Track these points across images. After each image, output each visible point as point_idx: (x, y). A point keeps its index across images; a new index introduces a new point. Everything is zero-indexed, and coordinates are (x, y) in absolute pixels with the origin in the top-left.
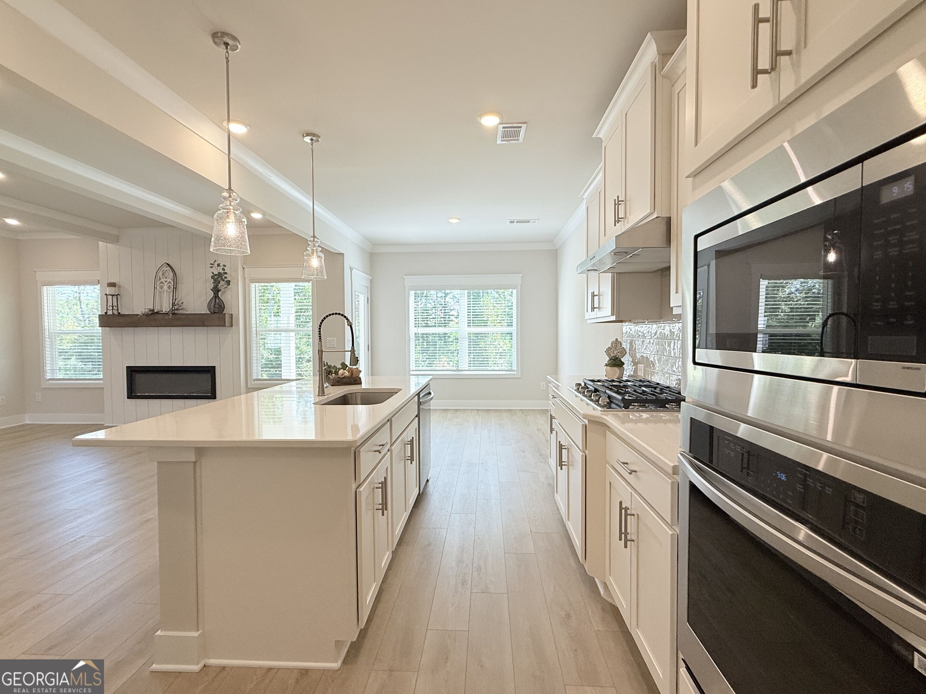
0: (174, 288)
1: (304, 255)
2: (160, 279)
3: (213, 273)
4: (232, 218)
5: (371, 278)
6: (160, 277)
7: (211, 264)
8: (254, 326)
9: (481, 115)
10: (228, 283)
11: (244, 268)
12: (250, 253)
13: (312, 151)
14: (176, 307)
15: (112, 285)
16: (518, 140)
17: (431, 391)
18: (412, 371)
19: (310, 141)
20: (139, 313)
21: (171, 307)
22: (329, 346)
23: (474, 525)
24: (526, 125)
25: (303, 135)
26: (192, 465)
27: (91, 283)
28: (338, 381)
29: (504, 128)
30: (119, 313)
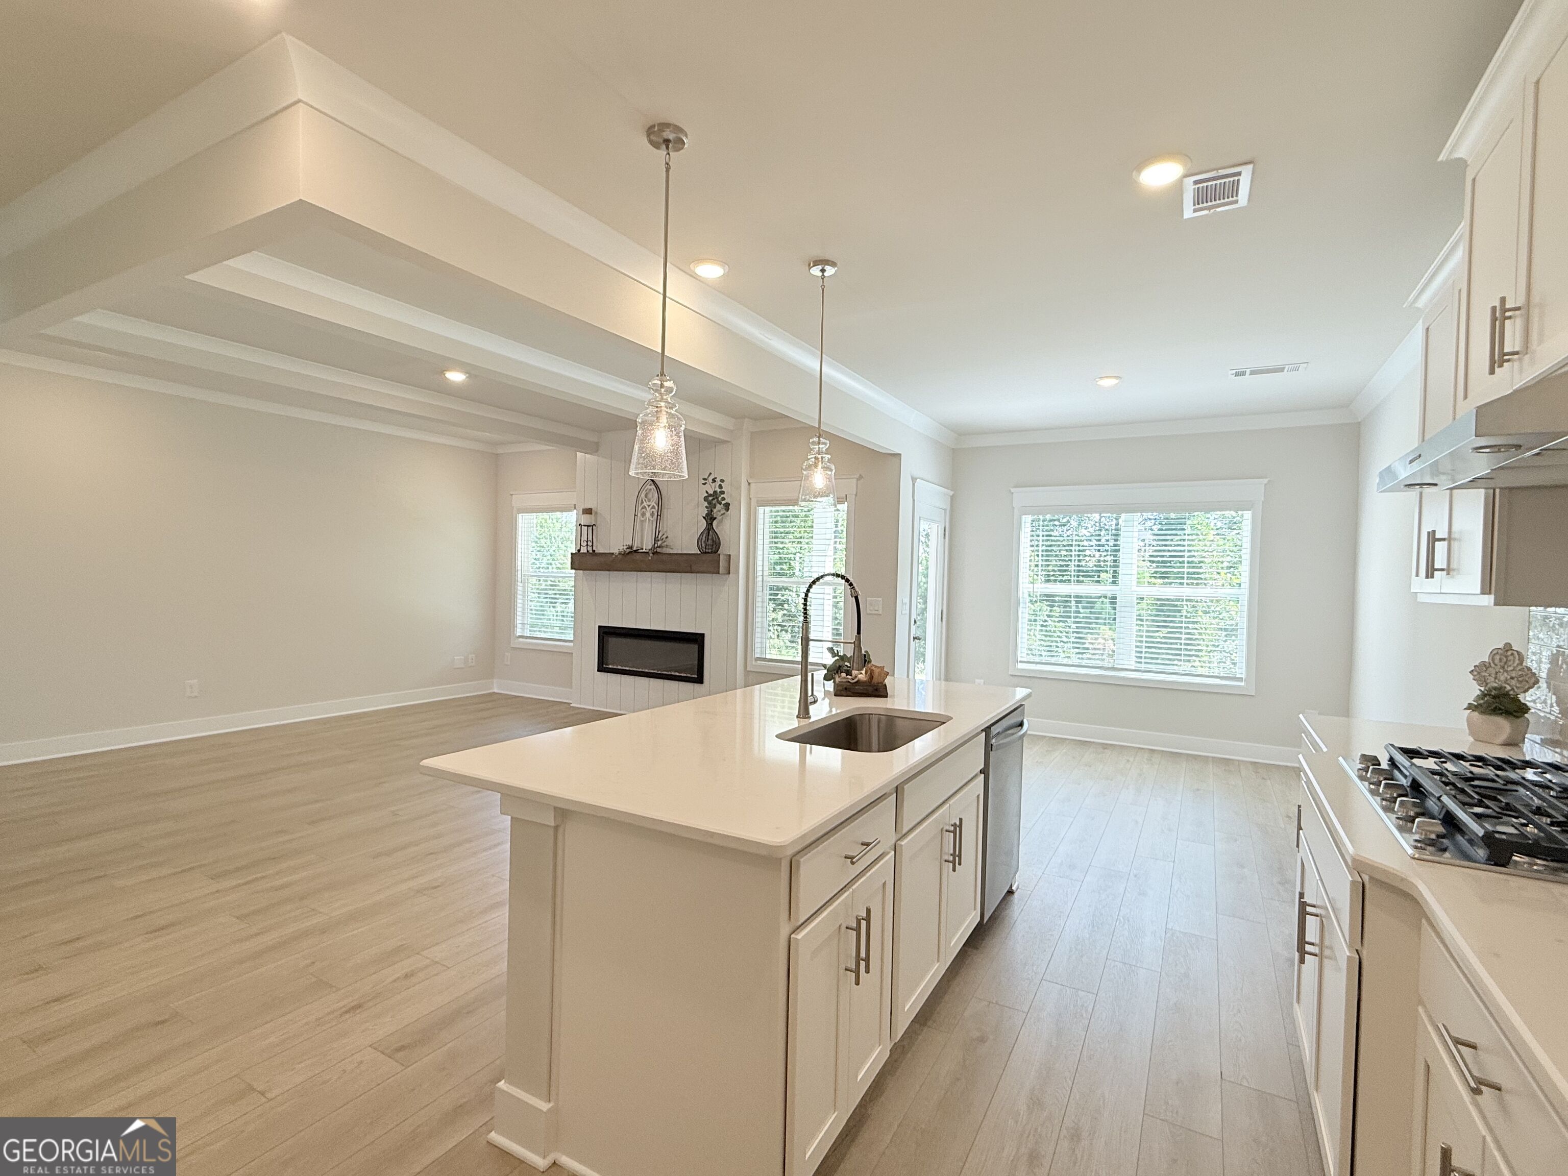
0: (658, 515)
1: (802, 468)
2: (642, 502)
3: (707, 492)
4: (664, 420)
5: (951, 493)
6: (642, 500)
7: (704, 479)
8: (760, 573)
9: (1140, 167)
10: (727, 506)
11: (749, 484)
12: (687, 477)
13: (823, 290)
14: (659, 543)
15: (588, 511)
16: (1236, 202)
17: (1025, 721)
18: (1021, 662)
19: (820, 274)
20: (616, 551)
21: (653, 542)
22: (870, 612)
23: (1087, 1022)
24: (1251, 167)
25: (809, 265)
26: (551, 832)
27: (563, 509)
28: (846, 689)
29: (1196, 182)
30: (594, 551)
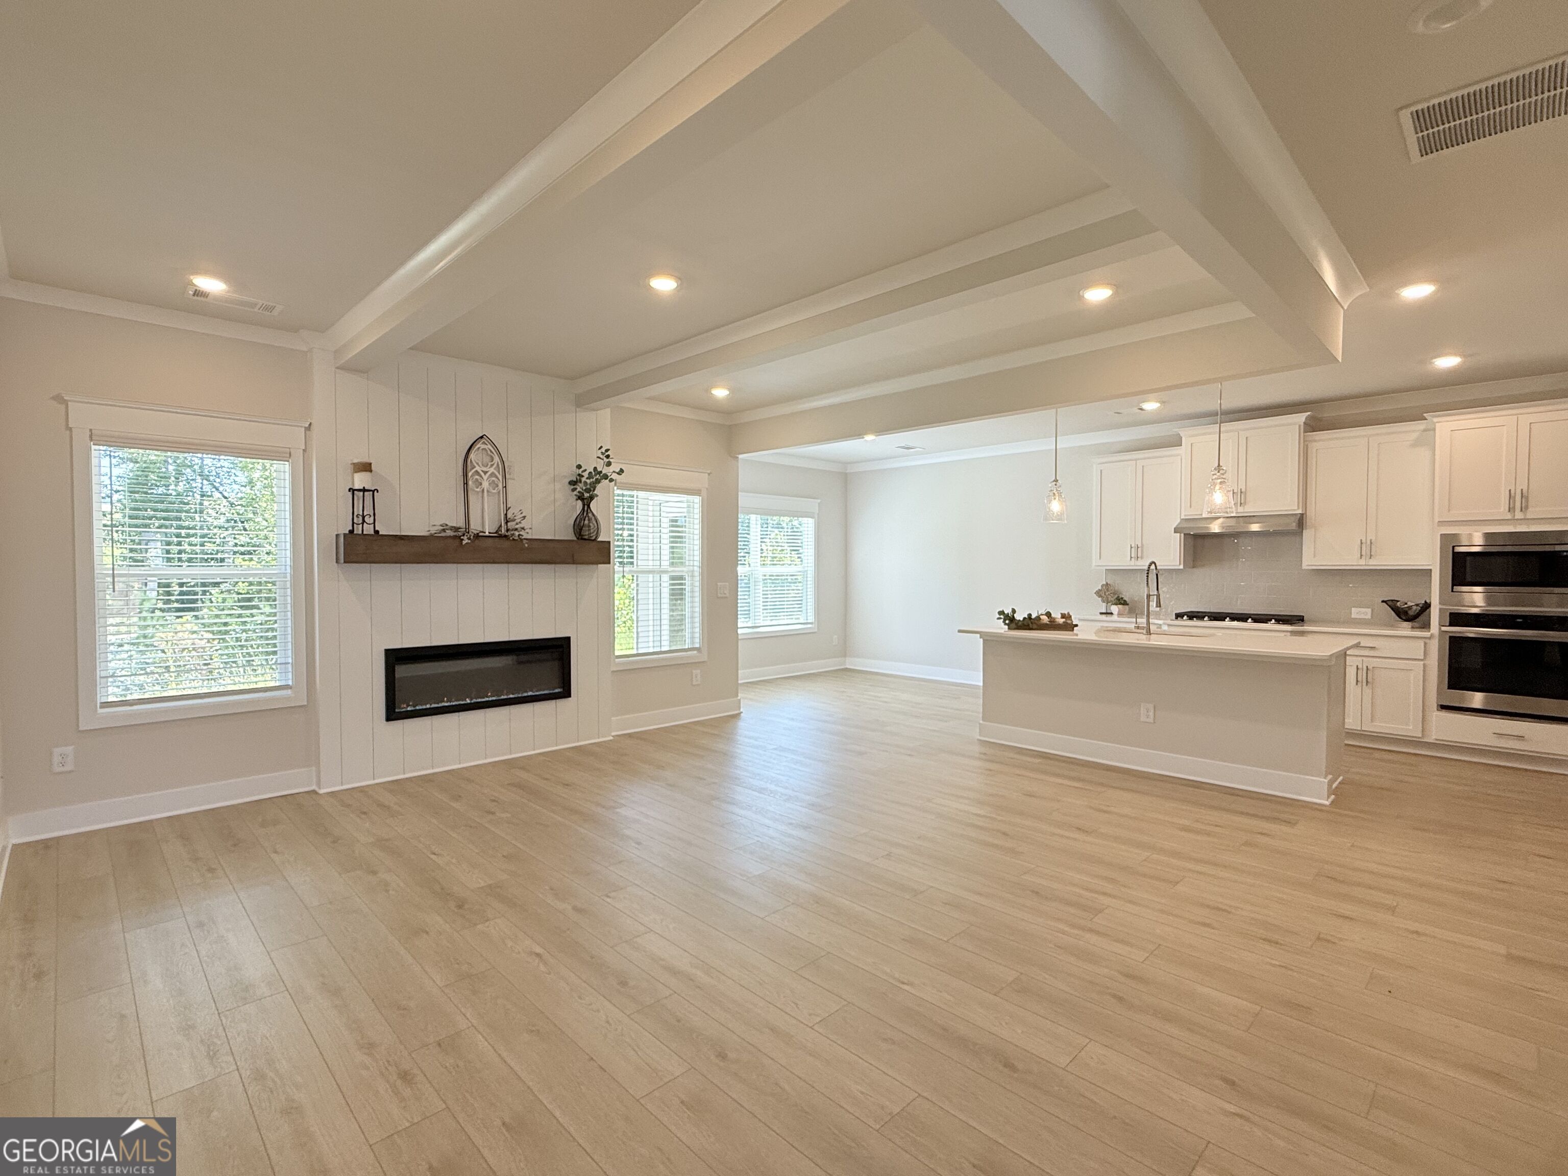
0: (503, 487)
2: (473, 466)
6: (473, 463)
14: (509, 525)
15: (364, 468)
21: (500, 523)
22: (720, 596)
30: (377, 532)
